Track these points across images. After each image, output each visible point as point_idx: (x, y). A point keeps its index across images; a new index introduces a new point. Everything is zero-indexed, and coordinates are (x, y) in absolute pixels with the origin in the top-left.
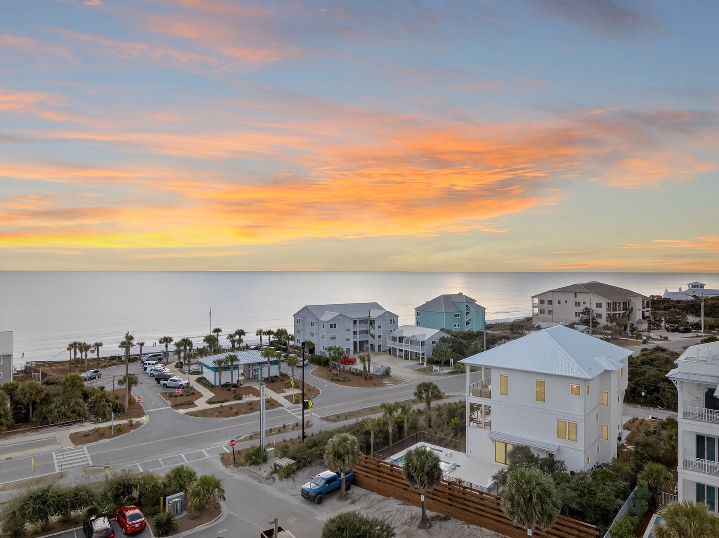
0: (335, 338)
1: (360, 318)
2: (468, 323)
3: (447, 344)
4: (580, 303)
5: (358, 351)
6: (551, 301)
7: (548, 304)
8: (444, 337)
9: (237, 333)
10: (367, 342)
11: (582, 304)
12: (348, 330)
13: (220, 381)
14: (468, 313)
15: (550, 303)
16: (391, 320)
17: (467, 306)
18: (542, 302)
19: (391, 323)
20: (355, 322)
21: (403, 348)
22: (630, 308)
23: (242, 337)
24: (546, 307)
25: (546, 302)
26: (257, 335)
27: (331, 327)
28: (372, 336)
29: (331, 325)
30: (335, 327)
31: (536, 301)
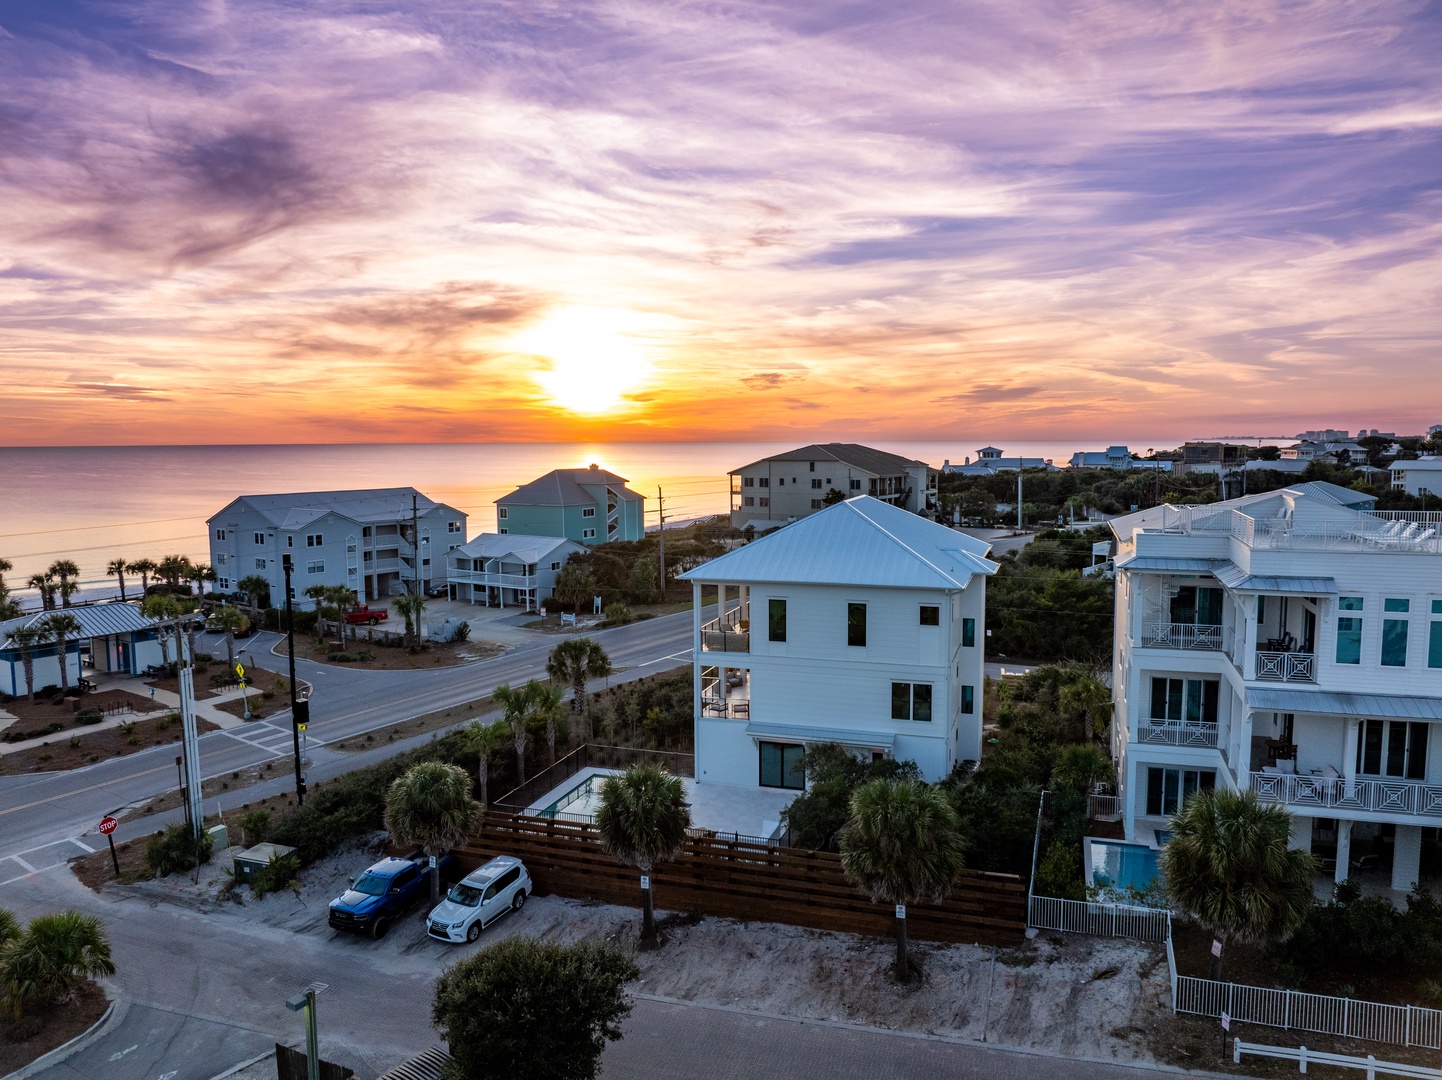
0: (321, 569)
1: (378, 522)
2: (612, 528)
3: (585, 566)
4: (820, 482)
5: (376, 596)
6: (767, 480)
7: (761, 485)
8: (577, 553)
9: (54, 571)
10: (396, 575)
11: (824, 483)
12: (351, 549)
13: (29, 682)
14: (611, 507)
15: (764, 483)
16: (451, 525)
17: (609, 492)
18: (748, 482)
19: (451, 530)
20: (366, 532)
21: (486, 583)
22: (907, 489)
23: (70, 579)
24: (758, 492)
25: (757, 483)
26: (110, 573)
27: (310, 544)
28: (407, 560)
29: (310, 538)
30: (319, 543)
31: (738, 481)
